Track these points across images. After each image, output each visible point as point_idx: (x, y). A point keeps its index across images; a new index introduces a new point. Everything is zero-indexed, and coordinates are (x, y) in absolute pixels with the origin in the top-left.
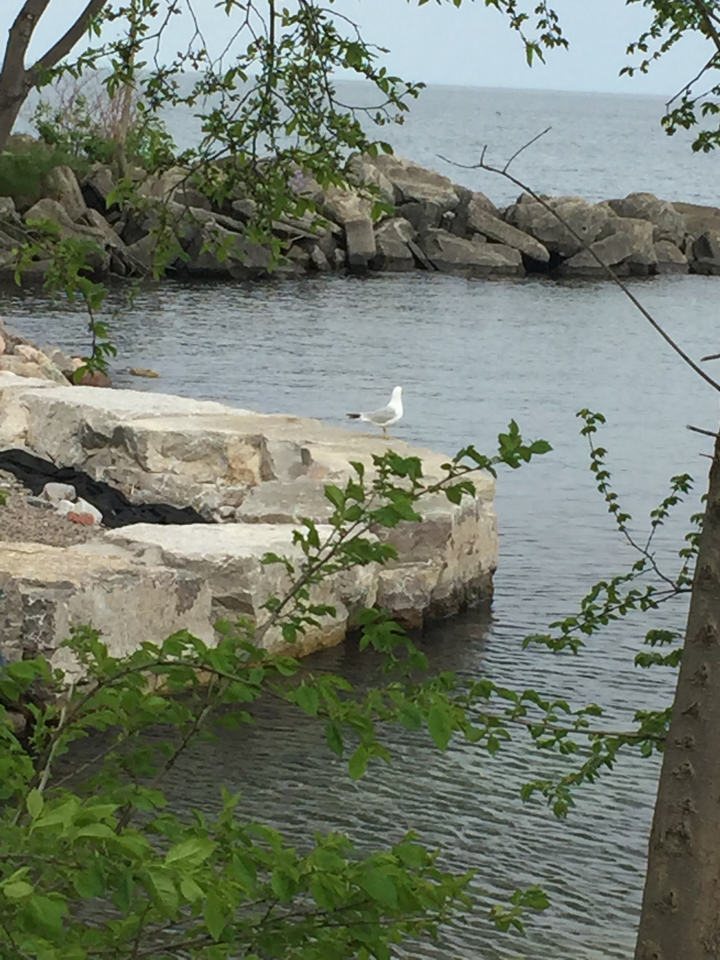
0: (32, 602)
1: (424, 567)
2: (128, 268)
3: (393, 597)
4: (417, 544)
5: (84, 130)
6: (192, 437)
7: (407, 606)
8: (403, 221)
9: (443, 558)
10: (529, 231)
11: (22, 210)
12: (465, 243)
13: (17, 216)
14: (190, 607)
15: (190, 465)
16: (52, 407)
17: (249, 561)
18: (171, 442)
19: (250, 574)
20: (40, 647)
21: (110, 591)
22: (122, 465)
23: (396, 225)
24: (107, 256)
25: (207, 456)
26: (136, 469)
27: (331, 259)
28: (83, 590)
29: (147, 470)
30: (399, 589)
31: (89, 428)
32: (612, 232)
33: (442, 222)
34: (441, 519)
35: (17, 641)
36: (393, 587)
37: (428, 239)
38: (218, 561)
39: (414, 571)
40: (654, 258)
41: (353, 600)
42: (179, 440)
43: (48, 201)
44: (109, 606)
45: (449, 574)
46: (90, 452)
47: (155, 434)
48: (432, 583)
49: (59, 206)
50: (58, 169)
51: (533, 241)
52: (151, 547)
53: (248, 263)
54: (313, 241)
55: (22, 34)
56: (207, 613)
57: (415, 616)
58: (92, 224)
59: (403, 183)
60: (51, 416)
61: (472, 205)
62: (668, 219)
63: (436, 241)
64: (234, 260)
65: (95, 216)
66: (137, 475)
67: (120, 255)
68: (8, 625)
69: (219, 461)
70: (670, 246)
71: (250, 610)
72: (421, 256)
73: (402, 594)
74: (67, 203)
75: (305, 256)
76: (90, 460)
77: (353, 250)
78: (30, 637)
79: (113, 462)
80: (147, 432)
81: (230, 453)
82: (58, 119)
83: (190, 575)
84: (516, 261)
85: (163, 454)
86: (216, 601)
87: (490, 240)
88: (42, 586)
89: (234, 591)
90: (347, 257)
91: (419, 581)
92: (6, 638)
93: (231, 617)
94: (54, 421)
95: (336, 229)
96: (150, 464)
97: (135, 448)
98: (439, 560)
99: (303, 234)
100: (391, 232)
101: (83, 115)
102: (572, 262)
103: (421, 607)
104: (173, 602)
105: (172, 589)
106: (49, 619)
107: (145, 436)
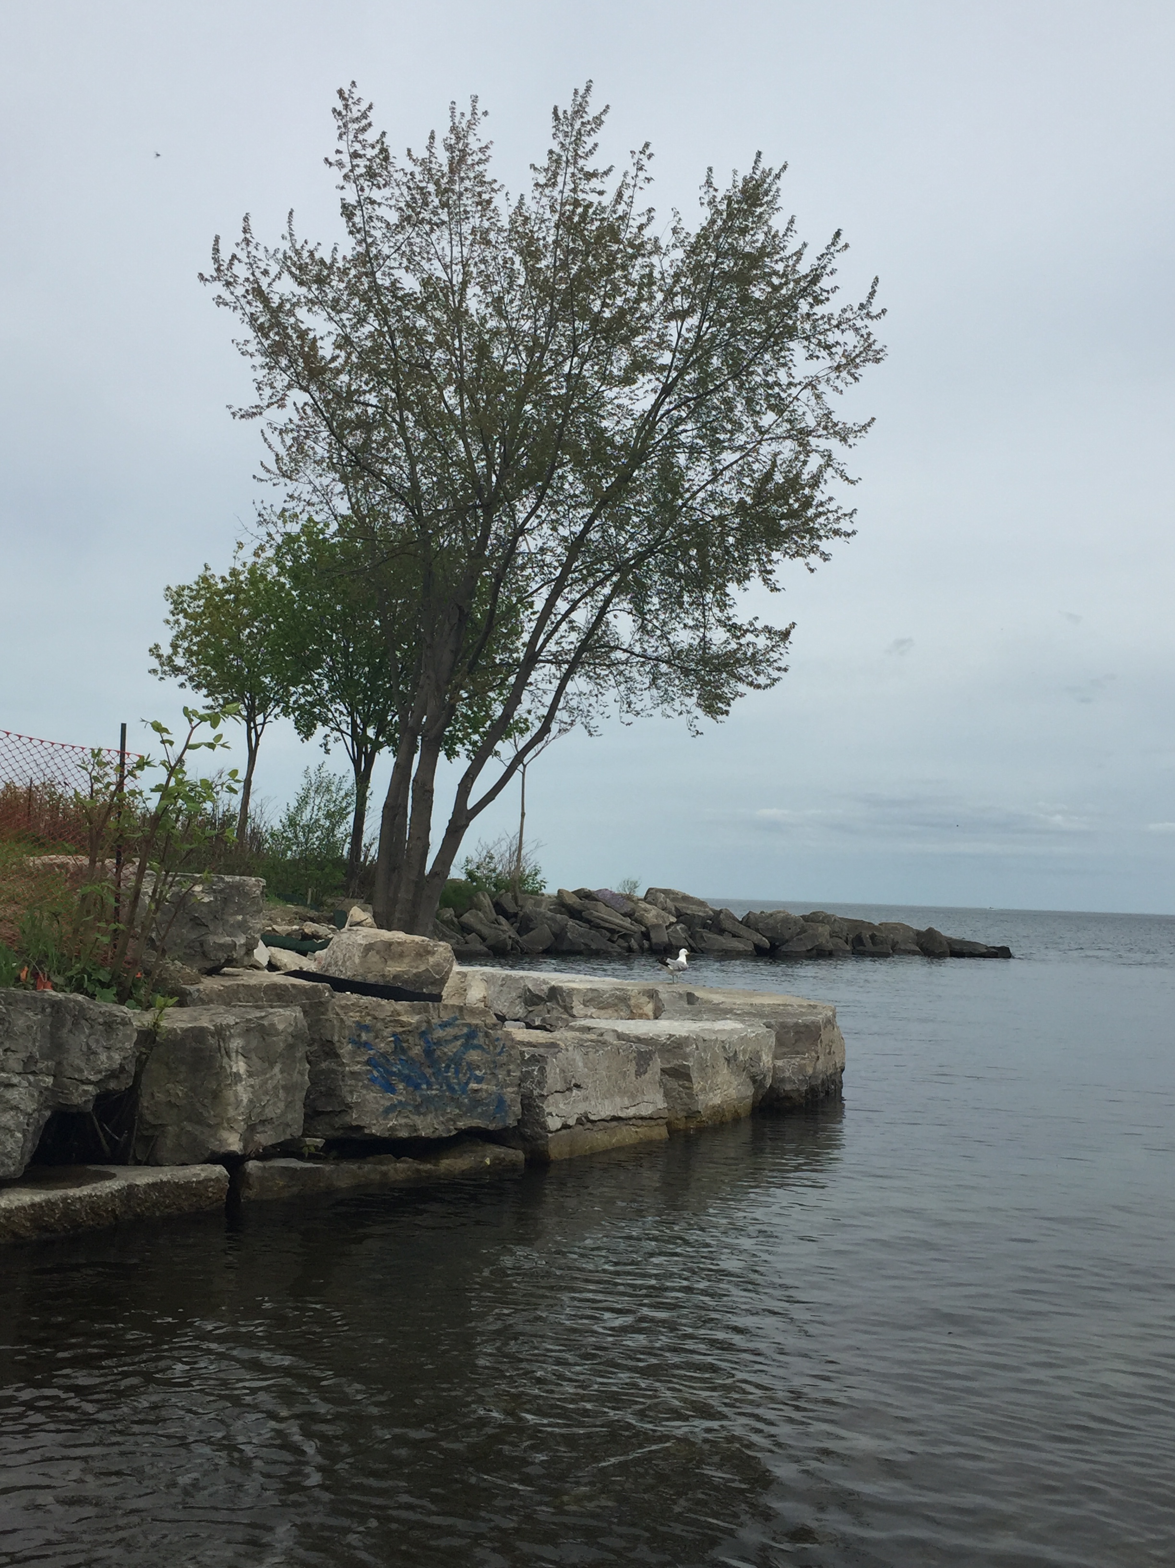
0: (527, 1056)
1: (804, 1059)
2: (522, 950)
3: (782, 1080)
4: (796, 1041)
5: (494, 875)
6: (605, 992)
7: (794, 1087)
8: (682, 925)
9: (817, 1052)
10: (757, 930)
11: (458, 916)
12: (720, 938)
13: (455, 920)
14: (645, 1072)
15: (603, 1012)
16: (503, 979)
17: (687, 1038)
18: (590, 995)
19: (688, 1050)
20: (535, 1093)
21: (587, 1054)
22: (555, 1014)
23: (678, 928)
24: (510, 942)
25: (616, 1005)
26: (565, 1016)
27: (641, 947)
28: (567, 1050)
29: (574, 1016)
30: (787, 1074)
31: (529, 990)
32: (805, 931)
33: (705, 926)
34: (813, 1023)
35: (516, 1089)
36: (784, 1072)
37: (698, 935)
38: (663, 1039)
39: (797, 1061)
40: (830, 946)
41: (759, 1078)
42: (595, 994)
43: (474, 911)
44: (585, 1065)
45: (820, 1065)
46: (530, 1009)
47: (578, 990)
48: (810, 1071)
49: (481, 914)
50: (480, 893)
51: (760, 936)
52: (607, 1030)
53: (594, 947)
54: (631, 936)
55: (466, 786)
56: (657, 1078)
57: (800, 1095)
58: (499, 924)
59: (679, 905)
60: (502, 985)
61: (722, 916)
62: (836, 925)
63: (702, 937)
64: (586, 944)
65: (502, 919)
66: (566, 1020)
67: (517, 942)
68: (509, 1075)
69: (624, 1008)
70: (839, 940)
71: (688, 1078)
72: (694, 945)
73: (789, 1077)
74: (485, 913)
75: (626, 945)
76: (531, 1015)
77: (654, 940)
78: (528, 1084)
79: (549, 1012)
80: (573, 989)
81: (632, 1002)
82: (478, 868)
83: (643, 1048)
84: (751, 948)
85: (585, 1006)
86: (663, 1071)
87: (734, 936)
88: (535, 1046)
89: (675, 1062)
90: (651, 944)
91: (801, 1068)
92: (508, 1086)
93: (673, 1084)
94: (505, 988)
95: (643, 929)
96: (575, 1012)
97: (564, 1001)
98: (813, 1054)
99: (624, 931)
100: (676, 931)
101: (492, 866)
102: (784, 948)
103: (804, 1088)
104: (632, 1068)
105: (631, 1057)
106: (542, 1070)
107: (571, 992)
